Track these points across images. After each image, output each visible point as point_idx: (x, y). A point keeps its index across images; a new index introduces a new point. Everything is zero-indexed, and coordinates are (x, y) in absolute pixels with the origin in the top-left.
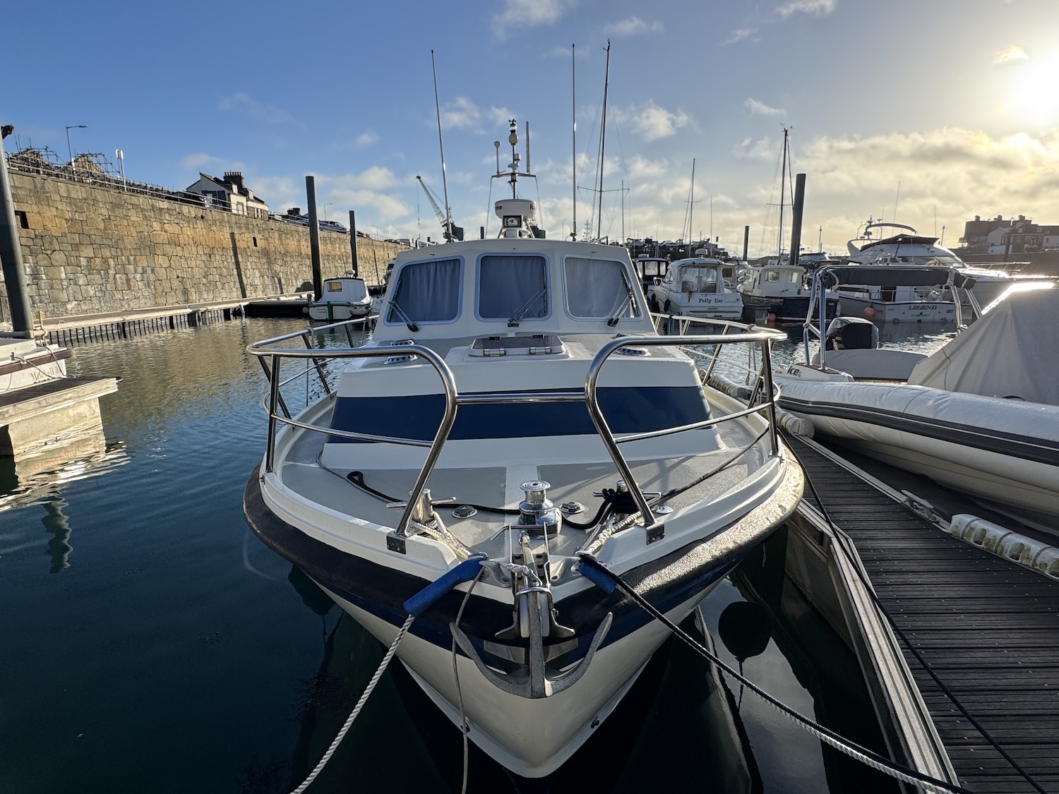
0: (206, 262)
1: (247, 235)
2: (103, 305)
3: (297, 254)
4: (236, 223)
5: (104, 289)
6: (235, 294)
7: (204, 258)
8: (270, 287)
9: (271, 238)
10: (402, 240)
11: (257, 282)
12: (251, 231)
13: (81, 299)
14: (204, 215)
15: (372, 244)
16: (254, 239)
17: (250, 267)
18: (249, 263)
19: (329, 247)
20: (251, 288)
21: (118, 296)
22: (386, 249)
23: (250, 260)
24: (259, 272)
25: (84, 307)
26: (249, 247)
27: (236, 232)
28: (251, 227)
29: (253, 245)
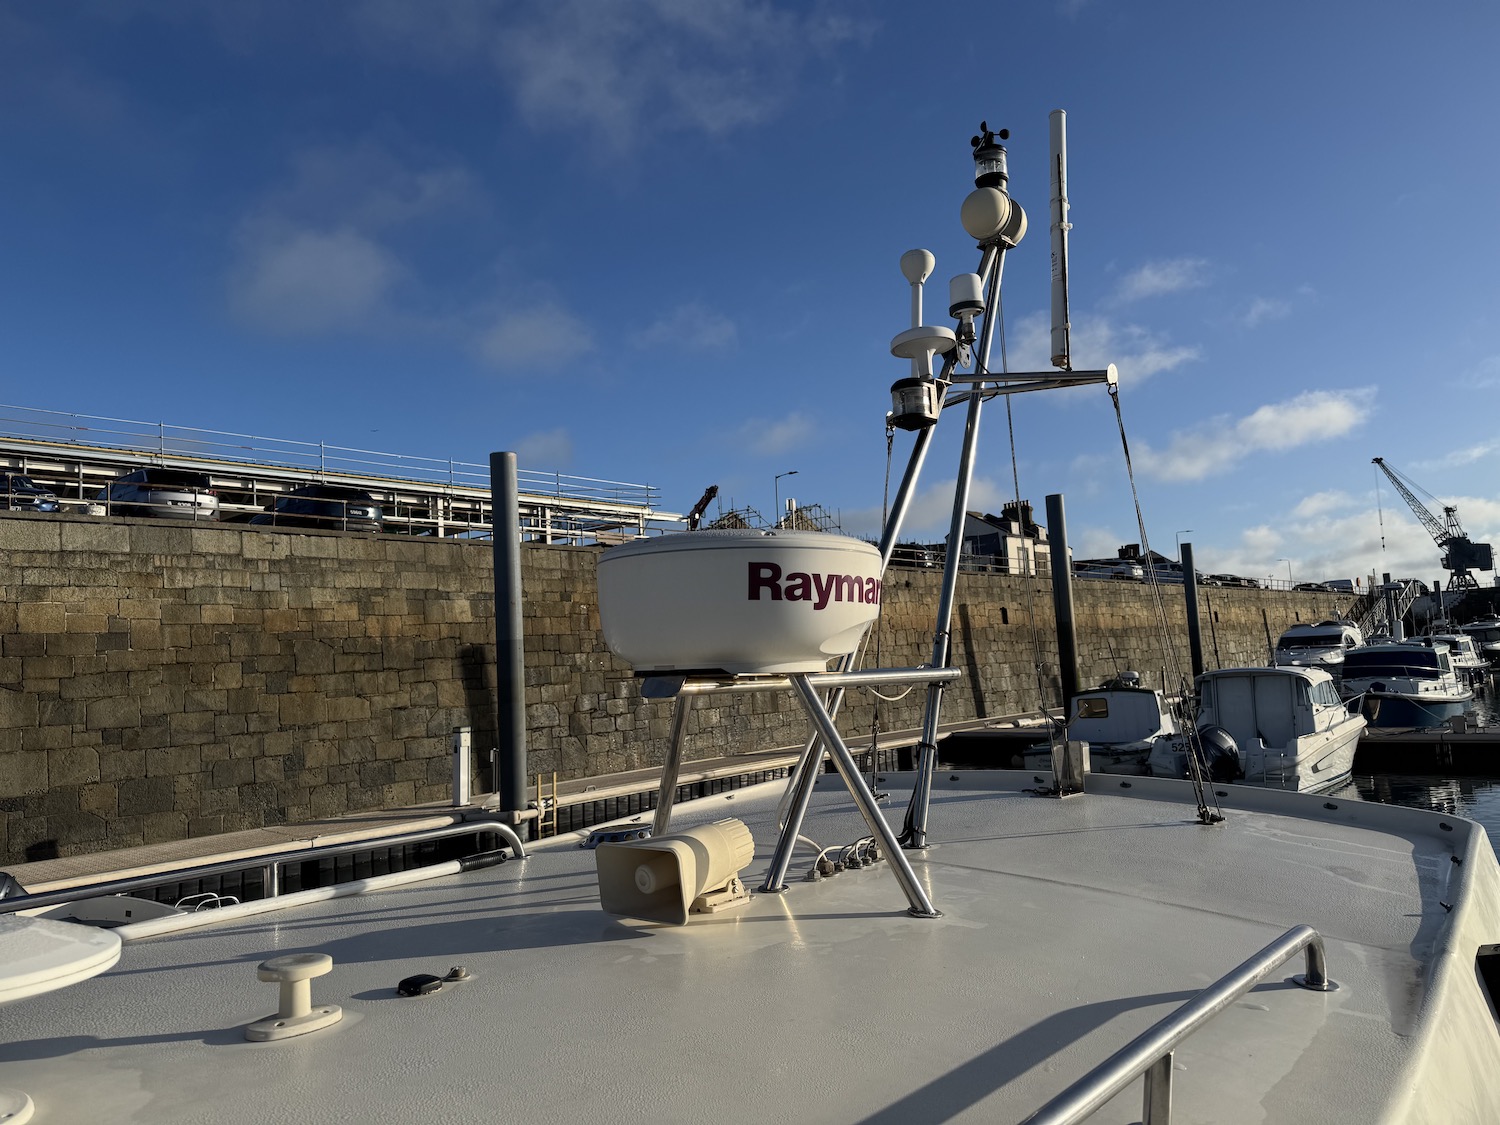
0: (911, 657)
1: (989, 606)
2: (730, 739)
3: (1089, 631)
4: (969, 587)
5: (734, 712)
6: (961, 709)
7: (906, 651)
8: (1033, 693)
9: (1036, 605)
10: (1333, 584)
11: (1006, 685)
12: (997, 599)
13: (697, 731)
14: (911, 581)
15: (1258, 598)
16: (1004, 611)
17: (993, 660)
18: (990, 654)
19: (1159, 610)
20: (994, 697)
21: (756, 723)
22: (1290, 605)
23: (994, 648)
24: (1011, 667)
25: (699, 744)
26: (991, 626)
27: (968, 603)
28: (996, 591)
29: (1001, 621)
